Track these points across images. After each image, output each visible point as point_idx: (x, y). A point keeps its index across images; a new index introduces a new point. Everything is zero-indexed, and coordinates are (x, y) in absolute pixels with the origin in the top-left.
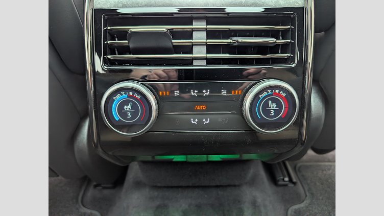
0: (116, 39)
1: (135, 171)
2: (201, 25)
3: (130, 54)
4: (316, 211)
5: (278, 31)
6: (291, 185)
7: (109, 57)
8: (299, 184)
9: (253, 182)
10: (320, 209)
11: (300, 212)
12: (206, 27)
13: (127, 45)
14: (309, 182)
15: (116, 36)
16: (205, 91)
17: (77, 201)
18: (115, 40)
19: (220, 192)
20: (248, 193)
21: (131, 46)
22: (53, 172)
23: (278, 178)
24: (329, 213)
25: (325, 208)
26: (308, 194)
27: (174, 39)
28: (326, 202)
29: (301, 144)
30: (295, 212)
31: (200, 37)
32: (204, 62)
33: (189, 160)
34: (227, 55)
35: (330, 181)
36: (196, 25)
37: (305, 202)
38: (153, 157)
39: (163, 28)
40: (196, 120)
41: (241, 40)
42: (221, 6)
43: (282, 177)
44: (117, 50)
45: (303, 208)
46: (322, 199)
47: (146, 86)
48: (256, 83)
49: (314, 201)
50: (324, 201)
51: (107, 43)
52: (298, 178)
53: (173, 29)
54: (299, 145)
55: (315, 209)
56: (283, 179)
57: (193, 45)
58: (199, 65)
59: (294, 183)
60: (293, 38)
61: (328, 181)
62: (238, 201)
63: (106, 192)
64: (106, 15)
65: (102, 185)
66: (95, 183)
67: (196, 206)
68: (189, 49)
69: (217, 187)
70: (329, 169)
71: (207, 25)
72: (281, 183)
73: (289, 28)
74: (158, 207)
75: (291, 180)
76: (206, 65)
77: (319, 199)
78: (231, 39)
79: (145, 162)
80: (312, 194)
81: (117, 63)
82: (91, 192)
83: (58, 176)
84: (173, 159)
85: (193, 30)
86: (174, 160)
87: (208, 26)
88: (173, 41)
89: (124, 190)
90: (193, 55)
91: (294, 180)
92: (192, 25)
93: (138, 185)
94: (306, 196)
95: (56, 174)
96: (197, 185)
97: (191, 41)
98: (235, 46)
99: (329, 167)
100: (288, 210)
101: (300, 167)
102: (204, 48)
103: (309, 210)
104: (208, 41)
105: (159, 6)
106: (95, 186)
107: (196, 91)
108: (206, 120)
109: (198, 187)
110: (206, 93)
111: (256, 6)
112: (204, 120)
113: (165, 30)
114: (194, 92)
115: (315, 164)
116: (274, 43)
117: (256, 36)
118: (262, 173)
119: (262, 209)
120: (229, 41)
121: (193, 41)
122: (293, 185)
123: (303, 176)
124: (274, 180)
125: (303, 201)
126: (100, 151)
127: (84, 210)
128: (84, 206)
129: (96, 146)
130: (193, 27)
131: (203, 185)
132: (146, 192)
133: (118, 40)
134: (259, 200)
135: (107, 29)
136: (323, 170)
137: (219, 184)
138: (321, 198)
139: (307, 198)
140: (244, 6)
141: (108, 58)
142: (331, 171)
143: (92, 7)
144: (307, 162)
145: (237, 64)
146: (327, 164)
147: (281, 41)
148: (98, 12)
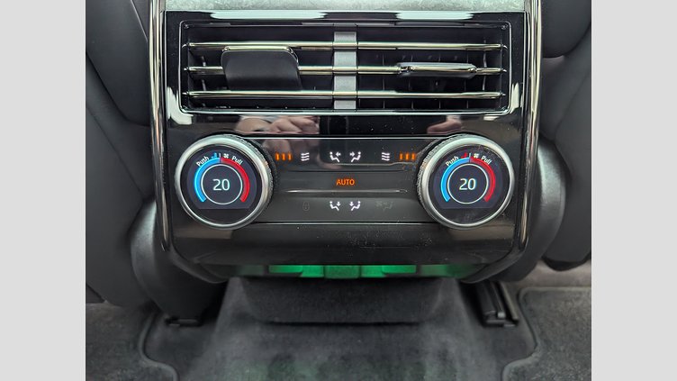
0: (204, 64)
1: (236, 295)
2: (347, 42)
3: (228, 89)
4: (553, 370)
5: (481, 52)
6: (509, 325)
7: (191, 93)
8: (524, 324)
9: (442, 318)
10: (560, 368)
11: (524, 372)
12: (355, 44)
13: (222, 73)
14: (541, 320)
15: (203, 58)
16: (353, 154)
17: (135, 347)
18: (202, 66)
19: (385, 335)
20: (433, 338)
21: (229, 75)
22: (93, 293)
23: (487, 313)
24: (576, 375)
25: (568, 366)
26: (539, 342)
27: (301, 64)
28: (570, 356)
29: (520, 248)
30: (516, 373)
31: (344, 62)
32: (353, 105)
33: (329, 276)
34: (393, 93)
35: (578, 318)
36: (340, 40)
37: (534, 355)
38: (267, 269)
39: (283, 46)
40: (339, 204)
41: (415, 66)
42: (381, 9)
43: (494, 312)
44: (205, 83)
45: (529, 365)
46: (564, 351)
47: (253, 144)
48: (440, 142)
49: (549, 353)
50: (568, 355)
51: (188, 71)
52: (523, 313)
53: (300, 47)
54: (516, 250)
55: (551, 367)
56: (496, 315)
57: (334, 74)
58: (345, 109)
59: (516, 322)
60: (505, 65)
61: (575, 320)
62: (415, 352)
63: (186, 332)
64: (187, 23)
65: (181, 321)
66: (167, 316)
67: (343, 358)
68: (327, 82)
69: (378, 325)
70: (578, 299)
71: (358, 41)
72: (491, 321)
73: (500, 48)
74: (276, 359)
75: (509, 317)
76: (356, 110)
77: (560, 351)
78: (399, 66)
79: (253, 279)
80: (546, 341)
81: (204, 105)
82: (161, 333)
83: (102, 301)
84: (301, 273)
85: (334, 50)
86: (304, 275)
87: (360, 44)
88: (300, 68)
89: (217, 329)
90: (335, 93)
91: (516, 317)
92: (333, 40)
93: (242, 320)
94: (536, 345)
95: (99, 297)
96: (343, 321)
97: (330, 68)
98: (407, 78)
99: (578, 296)
100: (503, 369)
101: (526, 295)
102: (353, 81)
103: (541, 369)
104: (360, 68)
105: (277, 8)
106: (168, 322)
107: (338, 154)
108: (356, 204)
109: (345, 325)
110: (356, 157)
111: (442, 10)
112: (352, 204)
113: (285, 48)
114: (334, 156)
115: (553, 289)
116: (472, 72)
117: (443, 61)
118: (459, 303)
119: (458, 366)
120: (396, 68)
121: (334, 68)
122: (513, 325)
123: (531, 310)
124: (479, 316)
125: (530, 355)
126: (174, 256)
127: (147, 363)
128: (148, 357)
129: (167, 248)
130: (335, 44)
131: (354, 321)
132: (256, 332)
133: (207, 65)
134: (452, 350)
135: (188, 46)
136: (566, 301)
137: (382, 321)
138: (562, 348)
139: (538, 348)
140: (422, 9)
141: (188, 95)
142: (580, 302)
143: (162, 9)
144: (538, 285)
145: (410, 107)
146: (574, 289)
147: (486, 70)
148: (172, 18)
